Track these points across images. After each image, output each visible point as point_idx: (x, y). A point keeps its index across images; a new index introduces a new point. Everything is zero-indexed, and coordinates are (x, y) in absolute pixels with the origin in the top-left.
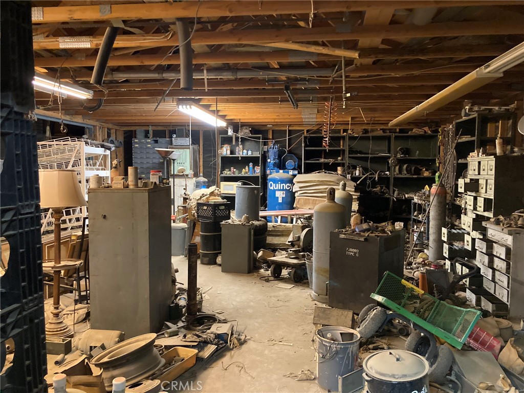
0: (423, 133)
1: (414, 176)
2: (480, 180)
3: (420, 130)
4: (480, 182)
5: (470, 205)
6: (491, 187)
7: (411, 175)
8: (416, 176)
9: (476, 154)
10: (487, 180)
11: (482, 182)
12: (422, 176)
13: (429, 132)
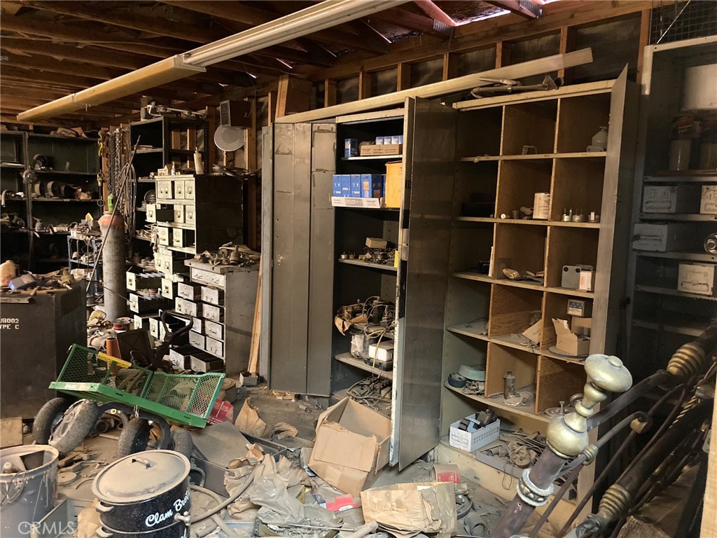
0: (73, 136)
1: (65, 200)
2: (175, 206)
3: (69, 131)
4: (176, 208)
5: (164, 240)
6: (190, 214)
7: (60, 198)
8: (69, 200)
9: (167, 171)
10: (185, 206)
11: (178, 209)
12: (78, 200)
13: (84, 135)
